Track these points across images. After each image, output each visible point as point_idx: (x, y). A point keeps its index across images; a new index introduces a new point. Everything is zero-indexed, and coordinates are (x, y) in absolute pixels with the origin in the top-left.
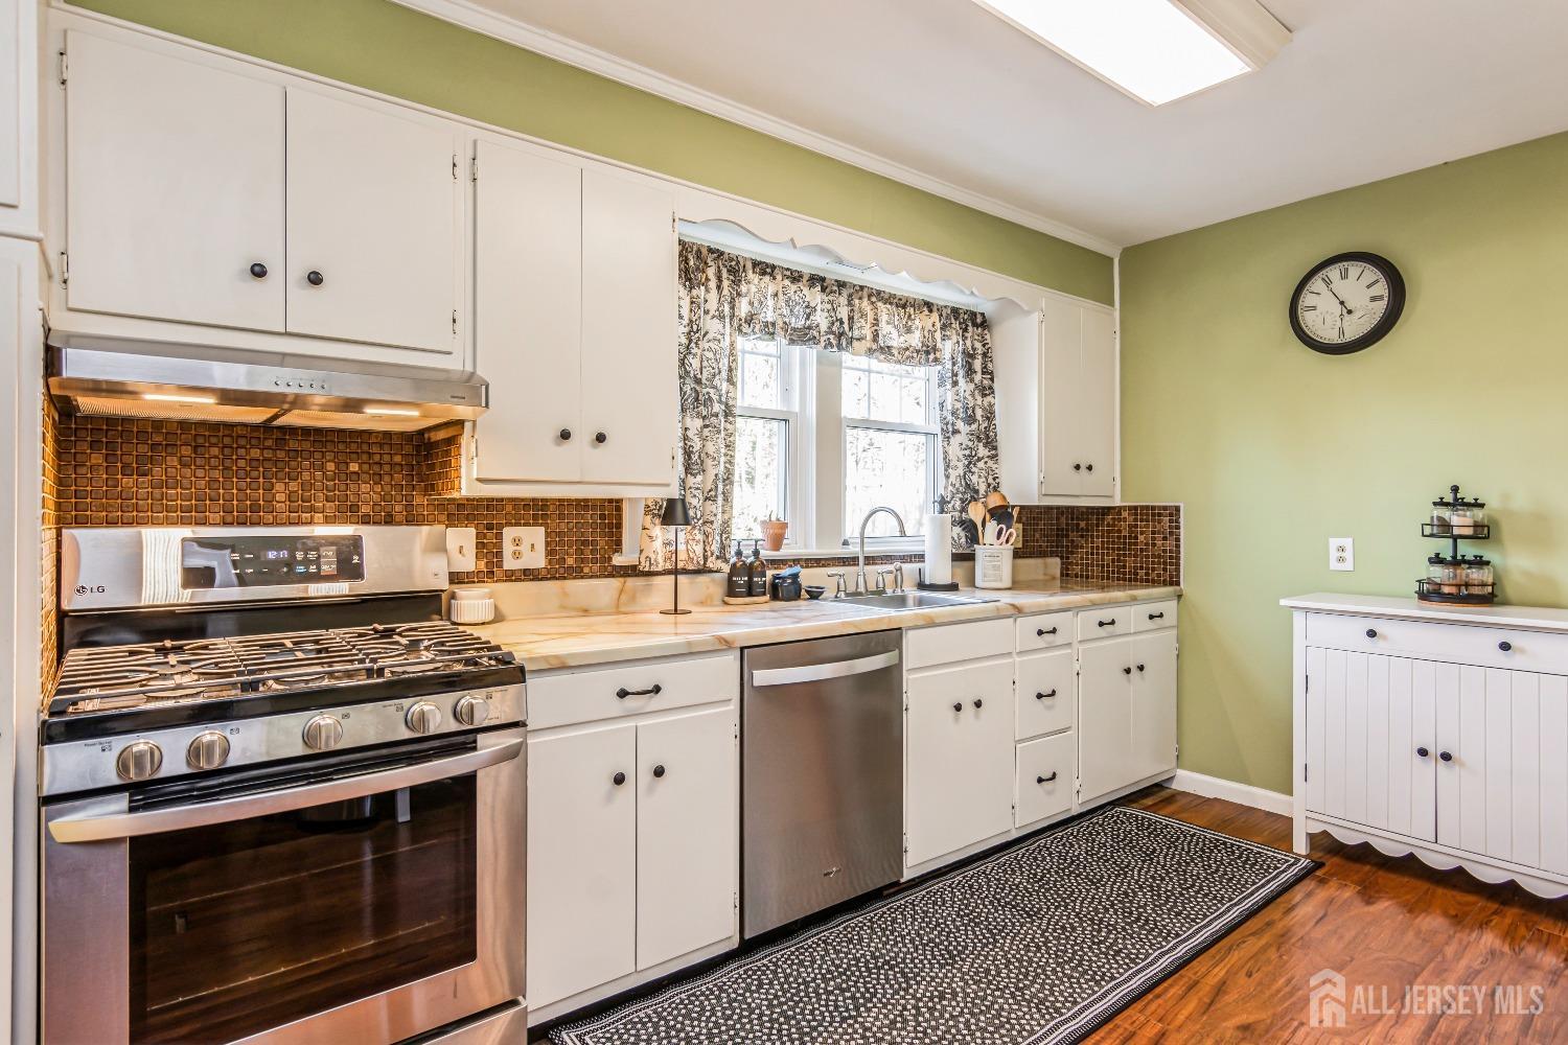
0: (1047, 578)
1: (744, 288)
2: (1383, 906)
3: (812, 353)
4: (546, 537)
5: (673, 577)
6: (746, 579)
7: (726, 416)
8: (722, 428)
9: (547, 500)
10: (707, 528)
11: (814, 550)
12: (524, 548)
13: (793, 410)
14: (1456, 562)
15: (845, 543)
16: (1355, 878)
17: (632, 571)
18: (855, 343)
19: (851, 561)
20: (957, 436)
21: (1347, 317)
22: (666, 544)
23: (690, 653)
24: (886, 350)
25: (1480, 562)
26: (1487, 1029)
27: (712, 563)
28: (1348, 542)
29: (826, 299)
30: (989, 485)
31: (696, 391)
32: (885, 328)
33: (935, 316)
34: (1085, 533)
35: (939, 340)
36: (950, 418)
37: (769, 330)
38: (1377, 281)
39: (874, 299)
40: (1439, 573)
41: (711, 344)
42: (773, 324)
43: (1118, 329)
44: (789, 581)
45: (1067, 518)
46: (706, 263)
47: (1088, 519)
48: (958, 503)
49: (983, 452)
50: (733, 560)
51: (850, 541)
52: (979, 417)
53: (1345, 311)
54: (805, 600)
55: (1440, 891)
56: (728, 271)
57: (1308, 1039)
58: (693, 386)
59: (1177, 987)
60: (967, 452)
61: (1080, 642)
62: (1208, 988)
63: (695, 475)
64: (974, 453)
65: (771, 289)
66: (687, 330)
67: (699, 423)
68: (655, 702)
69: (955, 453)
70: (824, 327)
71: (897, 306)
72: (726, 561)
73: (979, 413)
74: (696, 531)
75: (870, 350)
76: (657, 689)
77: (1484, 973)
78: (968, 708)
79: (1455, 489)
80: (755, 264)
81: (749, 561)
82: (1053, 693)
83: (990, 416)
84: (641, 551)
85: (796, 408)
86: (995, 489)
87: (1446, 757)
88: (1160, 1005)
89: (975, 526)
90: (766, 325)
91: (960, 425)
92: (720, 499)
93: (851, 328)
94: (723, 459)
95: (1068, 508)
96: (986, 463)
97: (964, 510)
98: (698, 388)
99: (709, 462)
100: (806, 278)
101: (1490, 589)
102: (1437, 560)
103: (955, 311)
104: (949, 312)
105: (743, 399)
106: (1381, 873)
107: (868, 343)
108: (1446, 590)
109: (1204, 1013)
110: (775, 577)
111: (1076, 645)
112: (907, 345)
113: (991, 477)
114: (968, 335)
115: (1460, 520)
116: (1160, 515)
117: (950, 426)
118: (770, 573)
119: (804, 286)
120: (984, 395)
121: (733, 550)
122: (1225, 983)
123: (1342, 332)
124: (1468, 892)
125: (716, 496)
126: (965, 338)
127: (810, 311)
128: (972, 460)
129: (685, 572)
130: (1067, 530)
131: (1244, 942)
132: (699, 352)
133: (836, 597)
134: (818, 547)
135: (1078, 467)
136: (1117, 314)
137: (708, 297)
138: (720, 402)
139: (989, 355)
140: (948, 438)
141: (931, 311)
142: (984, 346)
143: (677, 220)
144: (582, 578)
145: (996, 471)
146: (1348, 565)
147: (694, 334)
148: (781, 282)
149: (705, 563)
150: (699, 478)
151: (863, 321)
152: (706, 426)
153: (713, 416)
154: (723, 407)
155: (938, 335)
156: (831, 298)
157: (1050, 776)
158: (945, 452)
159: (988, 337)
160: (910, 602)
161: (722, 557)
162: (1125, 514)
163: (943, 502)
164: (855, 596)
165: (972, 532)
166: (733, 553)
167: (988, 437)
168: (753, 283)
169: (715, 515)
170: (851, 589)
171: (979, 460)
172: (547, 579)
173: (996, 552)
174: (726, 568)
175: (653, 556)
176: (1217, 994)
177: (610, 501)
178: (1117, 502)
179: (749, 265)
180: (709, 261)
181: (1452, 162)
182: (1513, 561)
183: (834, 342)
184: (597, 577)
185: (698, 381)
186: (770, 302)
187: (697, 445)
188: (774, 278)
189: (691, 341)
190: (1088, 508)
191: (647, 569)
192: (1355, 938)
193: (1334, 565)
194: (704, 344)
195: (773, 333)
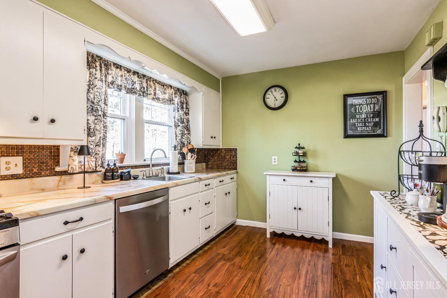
0: (202, 169)
1: (110, 72)
2: (288, 248)
3: (134, 97)
4: (23, 161)
5: (83, 174)
6: (111, 174)
7: (104, 116)
8: (102, 121)
9: (23, 146)
10: (97, 156)
11: (134, 163)
12: (12, 166)
13: (127, 116)
14: (300, 162)
15: (145, 160)
16: (281, 242)
17: (65, 173)
18: (148, 95)
19: (148, 166)
20: (179, 127)
21: (276, 101)
22: (80, 162)
23: (95, 203)
24: (158, 99)
25: (304, 162)
26: (316, 275)
27: (99, 169)
28: (276, 157)
29: (139, 80)
30: (188, 142)
31: (92, 106)
32: (158, 92)
33: (173, 90)
34: (213, 156)
35: (174, 97)
36: (177, 121)
37: (119, 88)
38: (282, 93)
39: (154, 82)
40: (296, 164)
41: (98, 90)
42: (121, 86)
43: (221, 99)
44: (127, 174)
45: (207, 152)
46: (95, 61)
47: (213, 152)
48: (179, 147)
49: (186, 132)
50: (106, 167)
51: (146, 160)
52: (185, 122)
53: (276, 100)
54: (132, 180)
55: (298, 241)
56: (104, 65)
57: (283, 289)
58: (91, 104)
59: (250, 283)
60: (182, 132)
61: (215, 187)
62: (257, 281)
63: (92, 137)
64: (183, 132)
65: (120, 74)
66: (88, 83)
67: (93, 118)
68: (81, 224)
69: (178, 132)
70: (138, 89)
71: (161, 85)
72: (104, 168)
73: (185, 120)
74: (92, 157)
75: (153, 98)
76: (81, 219)
77: (312, 260)
78: (187, 210)
79: (299, 144)
80: (114, 64)
81: (112, 167)
82: (209, 203)
83: (188, 121)
84: (69, 165)
85: (128, 115)
86: (190, 143)
87: (300, 209)
88: (247, 290)
89: (184, 154)
90: (118, 86)
91: (179, 124)
92: (101, 146)
93: (147, 90)
94: (102, 131)
95: (207, 149)
96: (187, 135)
97: (181, 149)
98: (93, 105)
99: (97, 132)
100: (132, 72)
101: (306, 168)
102: (296, 161)
103: (178, 89)
104: (177, 89)
105: (110, 111)
106: (286, 239)
107: (152, 96)
108: (298, 168)
109: (258, 289)
110: (122, 173)
111: (214, 188)
112: (163, 98)
113: (188, 140)
114: (182, 97)
115: (300, 152)
116: (232, 151)
117: (177, 124)
118: (120, 171)
119: (132, 74)
120: (186, 115)
121: (106, 164)
122: (261, 279)
123: (275, 105)
124: (303, 240)
125: (100, 145)
126: (181, 98)
127: (134, 83)
128: (183, 134)
129: (87, 172)
130: (207, 155)
131: (262, 265)
132: (93, 92)
133: (143, 178)
134: (136, 162)
135: (212, 137)
136: (221, 95)
137: (96, 72)
138: (101, 111)
139: (188, 103)
140: (177, 127)
141: (171, 88)
142: (186, 100)
143: (86, 41)
144: (41, 177)
145: (190, 138)
146: (276, 163)
147: (90, 86)
148: (123, 72)
149: (96, 169)
150: (93, 138)
151: (151, 89)
152: (96, 119)
153: (98, 116)
154: (103, 113)
155: (174, 96)
156: (141, 80)
157: (208, 227)
158: (176, 132)
159: (187, 98)
160: (167, 179)
161: (102, 166)
162: (223, 150)
163: (175, 147)
164: (149, 177)
165: (183, 156)
166: (106, 165)
167: (187, 128)
168: (113, 71)
169: (100, 152)
170: (148, 175)
171: (185, 134)
172: (24, 178)
173: (190, 162)
174: (104, 170)
175: (74, 167)
176: (260, 283)
177: (54, 146)
178: (221, 147)
179: (112, 64)
180: (97, 60)
181: (298, 66)
182: (310, 161)
183: (142, 94)
184: (48, 176)
185: (93, 103)
186: (120, 78)
187: (93, 126)
188: (121, 70)
189: (90, 88)
190: (213, 149)
191: (72, 172)
192: (285, 258)
193: (273, 163)
194: (95, 89)
195: (121, 89)
